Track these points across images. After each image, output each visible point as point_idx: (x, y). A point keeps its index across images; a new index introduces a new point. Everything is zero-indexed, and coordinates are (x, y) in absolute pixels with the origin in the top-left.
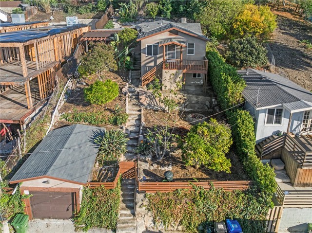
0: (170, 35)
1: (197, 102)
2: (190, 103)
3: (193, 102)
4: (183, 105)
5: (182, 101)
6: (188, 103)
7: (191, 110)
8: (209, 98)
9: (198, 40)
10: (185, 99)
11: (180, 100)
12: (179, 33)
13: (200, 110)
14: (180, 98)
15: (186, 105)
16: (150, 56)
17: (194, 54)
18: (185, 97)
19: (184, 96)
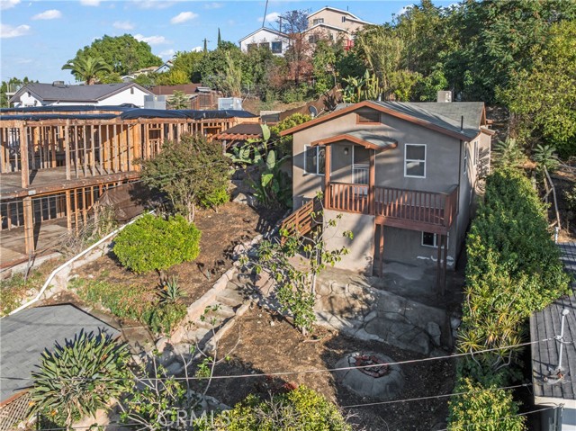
0: (360, 122)
1: (402, 320)
2: (382, 317)
3: (390, 316)
4: (360, 318)
5: (359, 306)
6: (373, 315)
7: (377, 338)
8: (441, 313)
9: (435, 138)
10: (366, 301)
11: (352, 302)
12: (383, 118)
13: (402, 346)
14: (355, 296)
15: (367, 319)
16: (312, 175)
17: (424, 177)
18: (368, 296)
19: (365, 291)
